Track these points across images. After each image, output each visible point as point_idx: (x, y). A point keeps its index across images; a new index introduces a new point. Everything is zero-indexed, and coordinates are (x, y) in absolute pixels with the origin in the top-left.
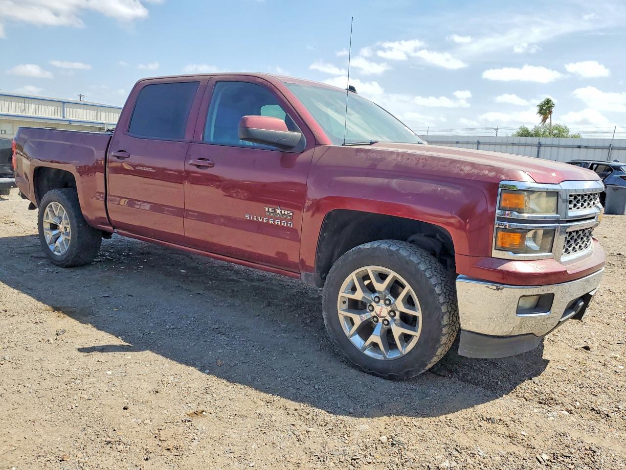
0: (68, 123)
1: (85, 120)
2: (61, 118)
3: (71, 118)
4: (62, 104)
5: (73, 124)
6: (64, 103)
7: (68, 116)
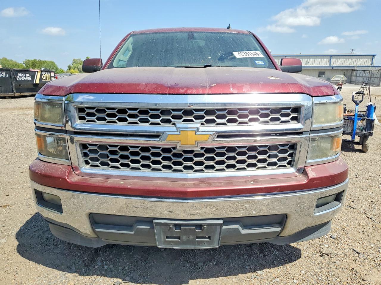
0: (331, 68)
1: (343, 65)
2: (328, 65)
3: (334, 65)
4: (330, 57)
5: (334, 68)
6: (331, 56)
7: (333, 64)
